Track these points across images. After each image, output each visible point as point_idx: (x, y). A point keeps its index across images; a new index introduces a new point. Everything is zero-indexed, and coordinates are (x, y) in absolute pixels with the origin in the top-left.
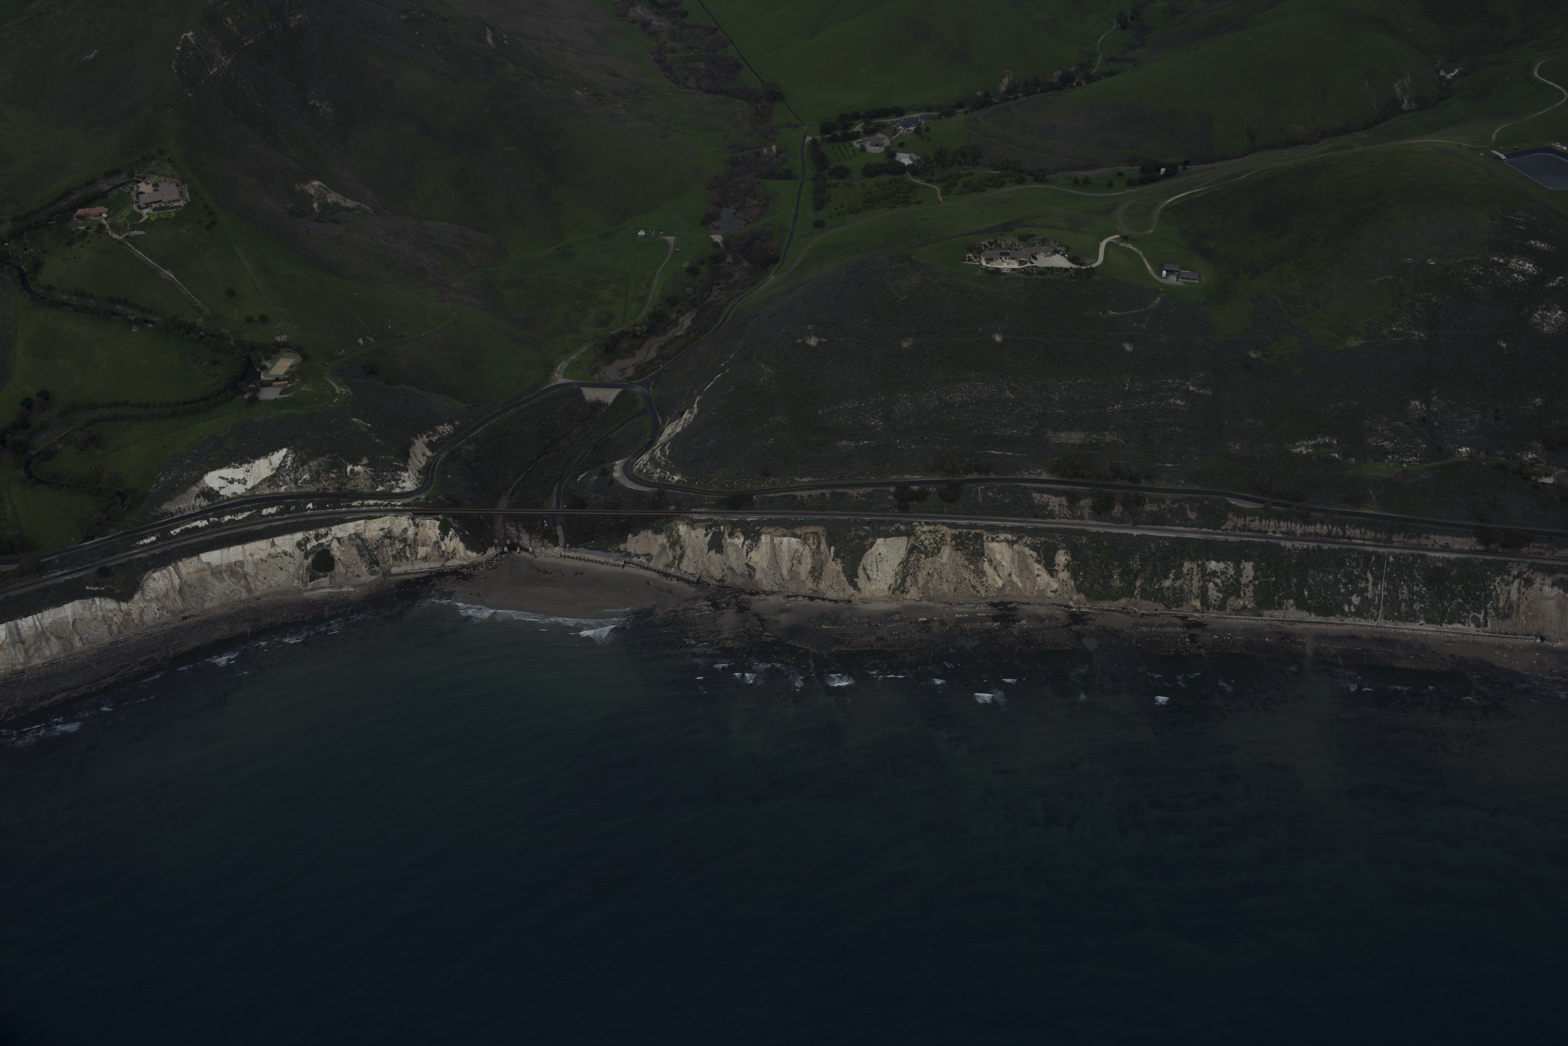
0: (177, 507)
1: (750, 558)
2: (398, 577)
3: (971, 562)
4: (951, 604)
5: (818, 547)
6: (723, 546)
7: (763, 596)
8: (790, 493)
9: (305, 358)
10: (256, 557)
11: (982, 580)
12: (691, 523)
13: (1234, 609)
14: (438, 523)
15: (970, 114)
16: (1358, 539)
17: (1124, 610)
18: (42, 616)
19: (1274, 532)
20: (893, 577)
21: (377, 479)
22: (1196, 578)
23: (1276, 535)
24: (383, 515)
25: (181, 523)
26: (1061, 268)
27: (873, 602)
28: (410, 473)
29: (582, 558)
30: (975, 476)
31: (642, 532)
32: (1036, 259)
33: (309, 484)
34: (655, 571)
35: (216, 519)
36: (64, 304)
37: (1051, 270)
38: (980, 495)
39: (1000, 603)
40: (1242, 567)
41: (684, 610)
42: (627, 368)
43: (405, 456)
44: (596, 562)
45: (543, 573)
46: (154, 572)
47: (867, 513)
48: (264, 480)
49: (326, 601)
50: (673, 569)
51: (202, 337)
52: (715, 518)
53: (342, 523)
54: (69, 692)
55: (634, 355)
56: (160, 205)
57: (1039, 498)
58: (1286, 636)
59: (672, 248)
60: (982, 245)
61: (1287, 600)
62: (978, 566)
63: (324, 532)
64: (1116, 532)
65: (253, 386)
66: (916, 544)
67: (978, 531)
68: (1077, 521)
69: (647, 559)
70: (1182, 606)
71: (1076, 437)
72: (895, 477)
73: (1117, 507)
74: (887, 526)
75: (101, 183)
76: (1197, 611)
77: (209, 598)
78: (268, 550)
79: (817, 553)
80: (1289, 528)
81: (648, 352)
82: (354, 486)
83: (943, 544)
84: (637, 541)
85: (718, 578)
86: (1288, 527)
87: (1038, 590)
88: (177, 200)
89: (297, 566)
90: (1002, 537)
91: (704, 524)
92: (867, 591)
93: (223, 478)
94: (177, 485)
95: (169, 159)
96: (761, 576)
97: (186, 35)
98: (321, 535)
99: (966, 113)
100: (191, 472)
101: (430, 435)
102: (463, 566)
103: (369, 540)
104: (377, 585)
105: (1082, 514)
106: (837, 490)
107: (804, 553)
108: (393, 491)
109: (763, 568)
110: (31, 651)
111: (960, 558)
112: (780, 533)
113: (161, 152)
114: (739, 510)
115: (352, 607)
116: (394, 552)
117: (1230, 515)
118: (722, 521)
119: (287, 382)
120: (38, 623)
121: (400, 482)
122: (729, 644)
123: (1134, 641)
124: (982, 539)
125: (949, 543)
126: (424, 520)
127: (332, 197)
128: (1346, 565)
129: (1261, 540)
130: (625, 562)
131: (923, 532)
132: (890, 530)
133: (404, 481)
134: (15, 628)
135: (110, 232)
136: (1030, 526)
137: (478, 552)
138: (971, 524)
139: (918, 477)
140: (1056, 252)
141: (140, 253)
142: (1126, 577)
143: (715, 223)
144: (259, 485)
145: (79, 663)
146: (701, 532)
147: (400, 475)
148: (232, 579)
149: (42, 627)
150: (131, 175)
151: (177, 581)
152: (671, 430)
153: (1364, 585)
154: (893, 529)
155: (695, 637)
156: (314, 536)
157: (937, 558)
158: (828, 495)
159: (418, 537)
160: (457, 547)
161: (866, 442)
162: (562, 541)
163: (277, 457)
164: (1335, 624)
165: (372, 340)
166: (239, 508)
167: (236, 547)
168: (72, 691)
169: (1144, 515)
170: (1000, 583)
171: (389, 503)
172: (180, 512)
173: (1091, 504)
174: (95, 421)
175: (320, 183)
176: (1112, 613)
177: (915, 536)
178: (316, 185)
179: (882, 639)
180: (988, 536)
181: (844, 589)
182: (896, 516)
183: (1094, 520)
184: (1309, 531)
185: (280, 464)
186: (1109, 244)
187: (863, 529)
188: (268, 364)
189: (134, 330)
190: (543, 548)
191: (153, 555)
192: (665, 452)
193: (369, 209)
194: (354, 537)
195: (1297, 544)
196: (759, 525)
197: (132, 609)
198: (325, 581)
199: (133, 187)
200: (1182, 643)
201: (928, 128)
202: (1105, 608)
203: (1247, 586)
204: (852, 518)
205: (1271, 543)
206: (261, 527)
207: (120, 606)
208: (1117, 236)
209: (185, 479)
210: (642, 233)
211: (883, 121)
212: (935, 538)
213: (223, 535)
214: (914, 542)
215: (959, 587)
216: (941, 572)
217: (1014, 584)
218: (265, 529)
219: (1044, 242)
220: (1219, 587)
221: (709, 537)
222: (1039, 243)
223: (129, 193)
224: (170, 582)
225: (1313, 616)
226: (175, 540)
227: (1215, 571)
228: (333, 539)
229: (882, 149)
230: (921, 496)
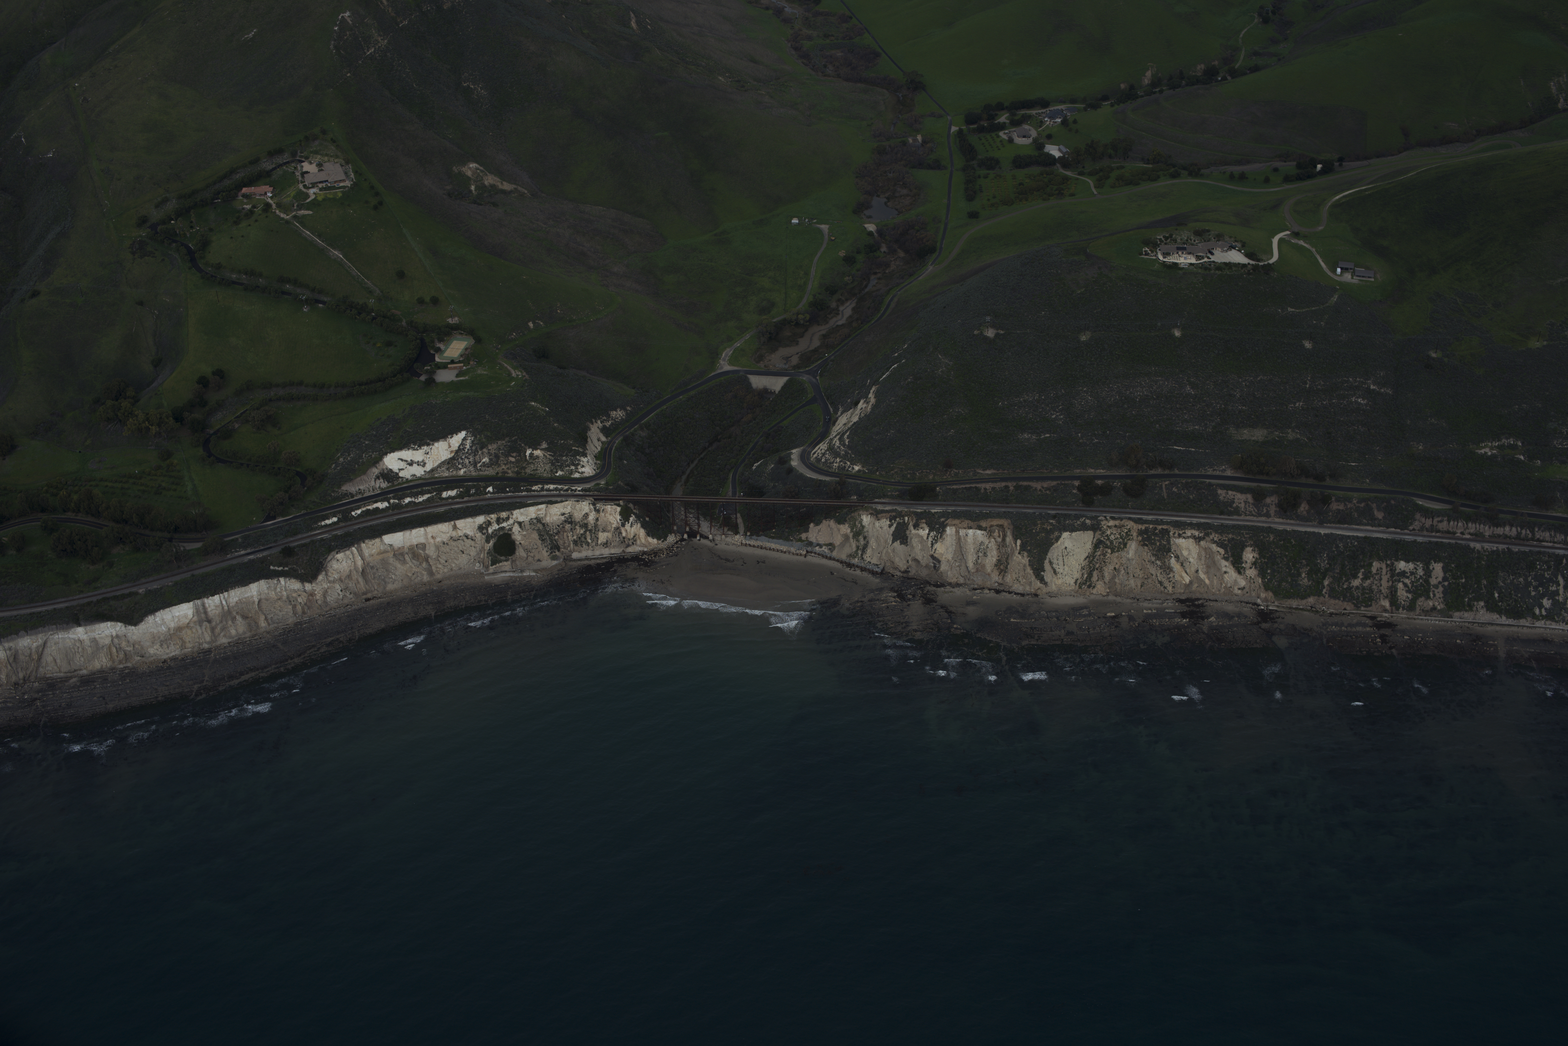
0: (357, 488)
1: (935, 550)
2: (579, 562)
3: (1158, 557)
4: (1138, 600)
5: (1004, 540)
6: (907, 537)
7: (948, 588)
8: (973, 485)
9: (478, 340)
10: (438, 539)
11: (1169, 576)
12: (875, 513)
13: (1423, 610)
14: (619, 509)
15: (1116, 106)
16: (1547, 542)
17: (1312, 609)
18: (229, 595)
19: (1462, 533)
20: (1079, 571)
21: (556, 464)
22: (1385, 578)
23: (1464, 536)
24: (564, 499)
25: (362, 505)
26: (1239, 264)
27: (1059, 596)
28: (589, 458)
29: (764, 546)
30: (1159, 471)
31: (824, 521)
32: (1212, 254)
33: (488, 467)
34: (838, 561)
35: (397, 501)
36: (234, 283)
37: (1229, 265)
38: (1164, 490)
39: (1188, 600)
40: (1431, 568)
41: (870, 601)
42: (791, 357)
43: (583, 440)
44: (778, 551)
45: (724, 561)
46: (337, 553)
47: (1051, 507)
48: (443, 463)
49: (508, 585)
50: (857, 559)
51: (374, 318)
52: (899, 508)
53: (523, 508)
54: (257, 672)
55: (797, 344)
56: (326, 185)
57: (1224, 495)
58: (1477, 638)
59: (827, 236)
60: (1157, 239)
61: (1478, 601)
62: (1165, 562)
63: (505, 516)
64: (1304, 530)
65: (429, 368)
66: (1102, 539)
67: (1165, 527)
68: (1263, 519)
69: (830, 549)
70: (1371, 605)
71: (1259, 434)
72: (1078, 471)
73: (1303, 505)
74: (1072, 520)
75: (264, 162)
76: (1386, 611)
77: (391, 580)
78: (450, 532)
79: (1003, 546)
80: (1478, 529)
81: (811, 340)
82: (534, 470)
83: (1129, 540)
84: (819, 531)
85: (903, 570)
86: (1476, 528)
87: (1225, 587)
88: (343, 180)
89: (478, 549)
90: (1189, 533)
91: (888, 515)
92: (1053, 585)
93: (402, 460)
94: (356, 466)
95: (332, 139)
96: (947, 568)
97: (343, 15)
98: (503, 519)
99: (1112, 105)
100: (371, 454)
101: (604, 420)
102: (644, 553)
103: (550, 525)
104: (558, 570)
105: (1268, 511)
106: (1021, 483)
107: (990, 545)
108: (572, 476)
109: (948, 560)
110: (218, 630)
111: (1147, 554)
112: (966, 526)
113: (324, 132)
114: (922, 501)
115: (534, 592)
116: (575, 537)
117: (1418, 516)
118: (906, 512)
119: (462, 365)
120: (224, 603)
121: (579, 467)
122: (918, 636)
123: (1325, 641)
124: (1169, 535)
125: (1135, 538)
126: (605, 505)
127: (490, 180)
128: (1536, 568)
129: (1450, 541)
130: (807, 552)
131: (1108, 526)
132: (1076, 524)
133: (583, 466)
134: (202, 607)
135: (277, 211)
136: (1216, 522)
137: (659, 539)
138: (1157, 519)
139: (1102, 471)
140: (1232, 247)
141: (308, 233)
142: (1314, 576)
143: (867, 212)
144: (438, 467)
145: (265, 643)
146: (885, 522)
147: (579, 460)
148: (414, 561)
149: (228, 606)
150: (294, 154)
151: (360, 563)
152: (845, 420)
153: (1555, 589)
154: (1079, 523)
155: (884, 628)
156: (495, 519)
157: (1123, 554)
158: (1012, 488)
159: (599, 523)
160: (637, 533)
161: (1048, 435)
162: (742, 529)
163: (456, 440)
164: (1525, 627)
165: (542, 323)
166: (420, 490)
167: (419, 529)
168: (260, 671)
169: (1331, 514)
170: (1187, 579)
171: (569, 488)
172: (360, 493)
173: (1277, 501)
174: (270, 400)
175: (477, 165)
176: (1300, 611)
177: (1100, 530)
178: (473, 167)
179: (1072, 633)
180: (1175, 532)
181: (1031, 582)
182: (1081, 510)
183: (1280, 518)
184: (1498, 533)
185: (459, 447)
186: (1281, 241)
187: (1049, 522)
188: (442, 346)
189: (305, 310)
190: (723, 536)
191: (336, 536)
192: (844, 441)
193: (526, 192)
194: (535, 521)
195: (1487, 546)
196: (944, 517)
197: (316, 590)
198: (506, 565)
199: (297, 167)
200: (1373, 643)
201: (1075, 120)
202: (1294, 607)
203: (1436, 587)
204: (1037, 512)
205: (1460, 544)
206: (442, 509)
207: (304, 586)
208: (1288, 232)
209: (365, 460)
210: (795, 221)
211: (1028, 112)
212: (1120, 533)
213: (404, 517)
214: (1099, 536)
215: (1146, 582)
216: (1127, 567)
217: (1201, 581)
218: (446, 512)
219: (1219, 237)
220: (1408, 587)
221: (893, 528)
222: (1214, 238)
223: (294, 173)
224: (353, 563)
225: (1504, 618)
226: (356, 521)
227: (1404, 571)
228: (514, 523)
229: (1030, 140)
230: (1105, 491)
